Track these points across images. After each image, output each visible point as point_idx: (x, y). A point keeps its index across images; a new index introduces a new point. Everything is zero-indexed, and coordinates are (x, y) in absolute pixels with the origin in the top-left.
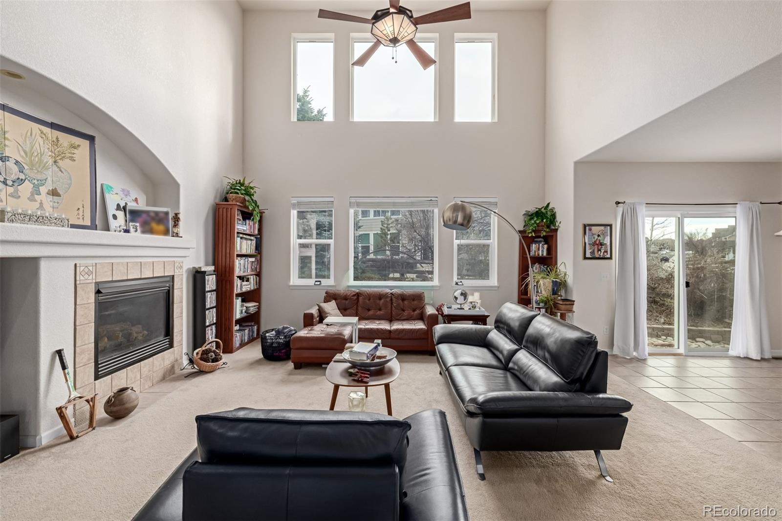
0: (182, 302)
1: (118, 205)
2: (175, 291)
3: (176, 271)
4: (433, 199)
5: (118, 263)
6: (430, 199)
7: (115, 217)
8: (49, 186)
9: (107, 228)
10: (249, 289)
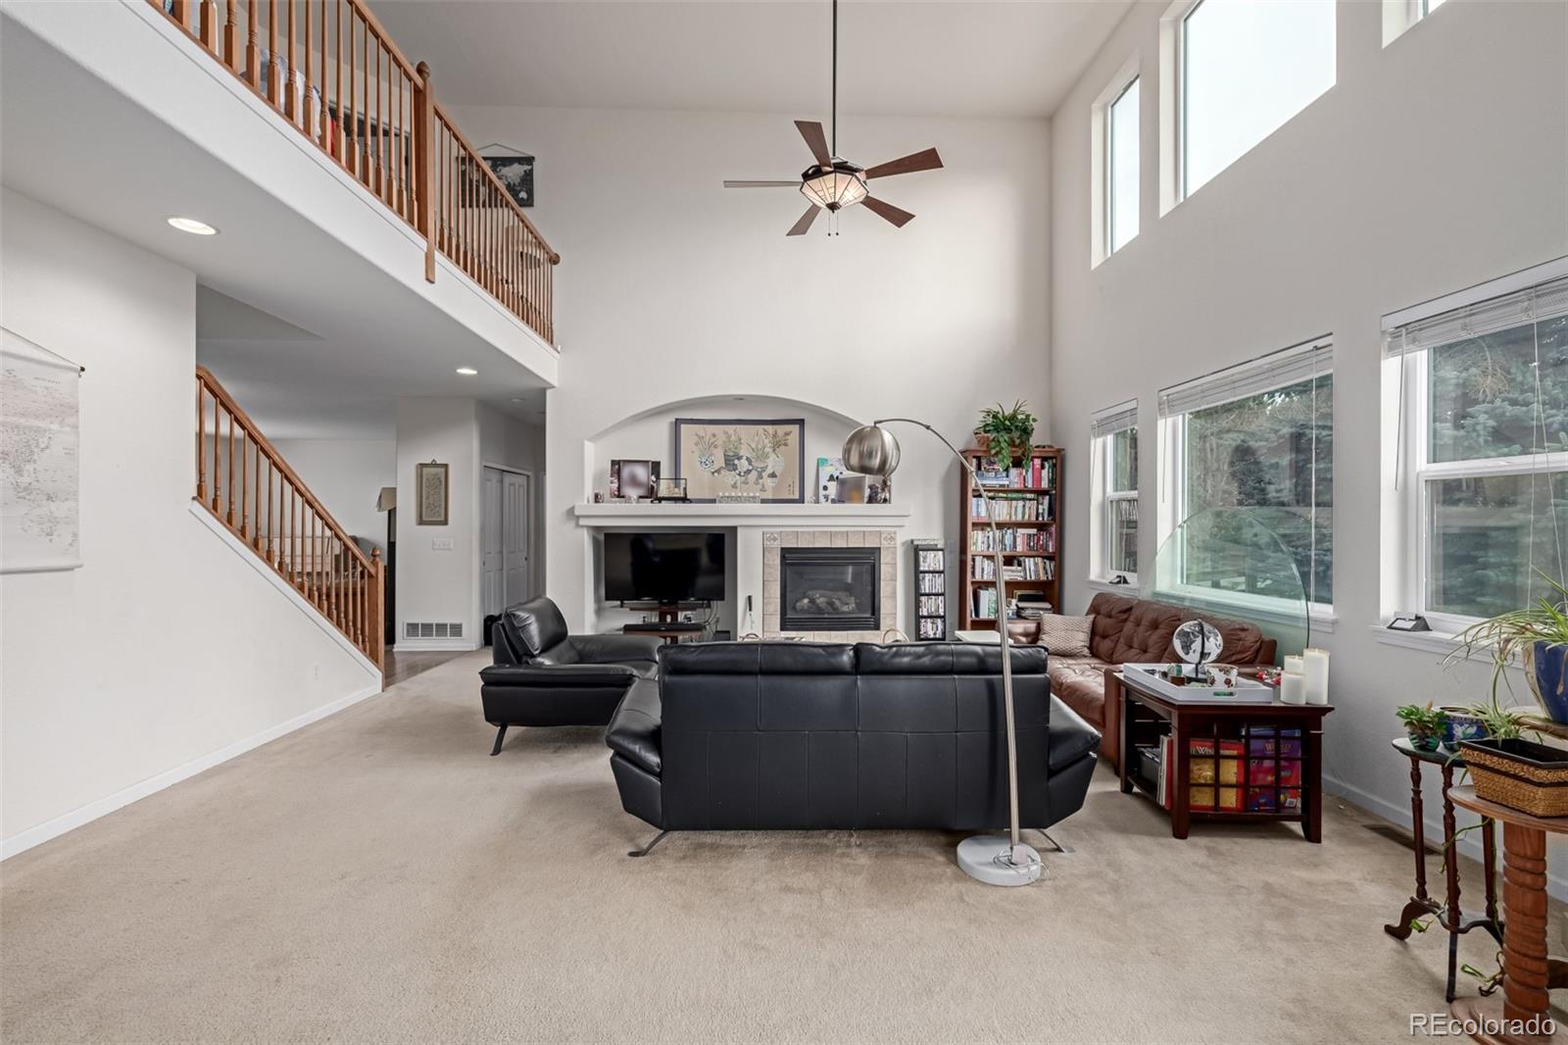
0: (896, 580)
1: (832, 476)
2: (882, 566)
3: (883, 542)
4: (1320, 343)
5: (802, 532)
6: (1310, 346)
7: (825, 488)
8: (769, 471)
9: (817, 501)
10: (1020, 579)
